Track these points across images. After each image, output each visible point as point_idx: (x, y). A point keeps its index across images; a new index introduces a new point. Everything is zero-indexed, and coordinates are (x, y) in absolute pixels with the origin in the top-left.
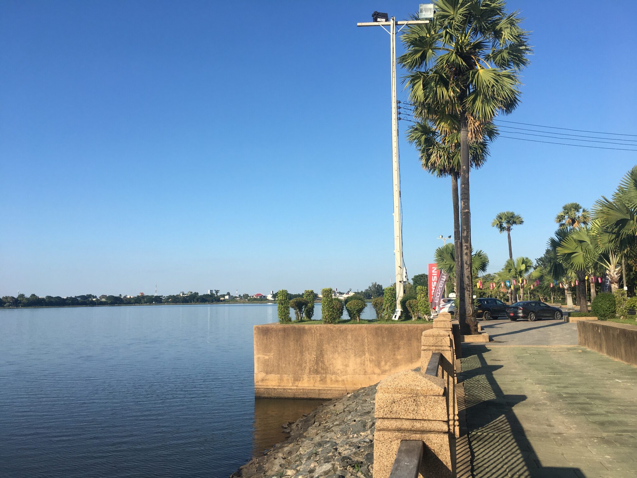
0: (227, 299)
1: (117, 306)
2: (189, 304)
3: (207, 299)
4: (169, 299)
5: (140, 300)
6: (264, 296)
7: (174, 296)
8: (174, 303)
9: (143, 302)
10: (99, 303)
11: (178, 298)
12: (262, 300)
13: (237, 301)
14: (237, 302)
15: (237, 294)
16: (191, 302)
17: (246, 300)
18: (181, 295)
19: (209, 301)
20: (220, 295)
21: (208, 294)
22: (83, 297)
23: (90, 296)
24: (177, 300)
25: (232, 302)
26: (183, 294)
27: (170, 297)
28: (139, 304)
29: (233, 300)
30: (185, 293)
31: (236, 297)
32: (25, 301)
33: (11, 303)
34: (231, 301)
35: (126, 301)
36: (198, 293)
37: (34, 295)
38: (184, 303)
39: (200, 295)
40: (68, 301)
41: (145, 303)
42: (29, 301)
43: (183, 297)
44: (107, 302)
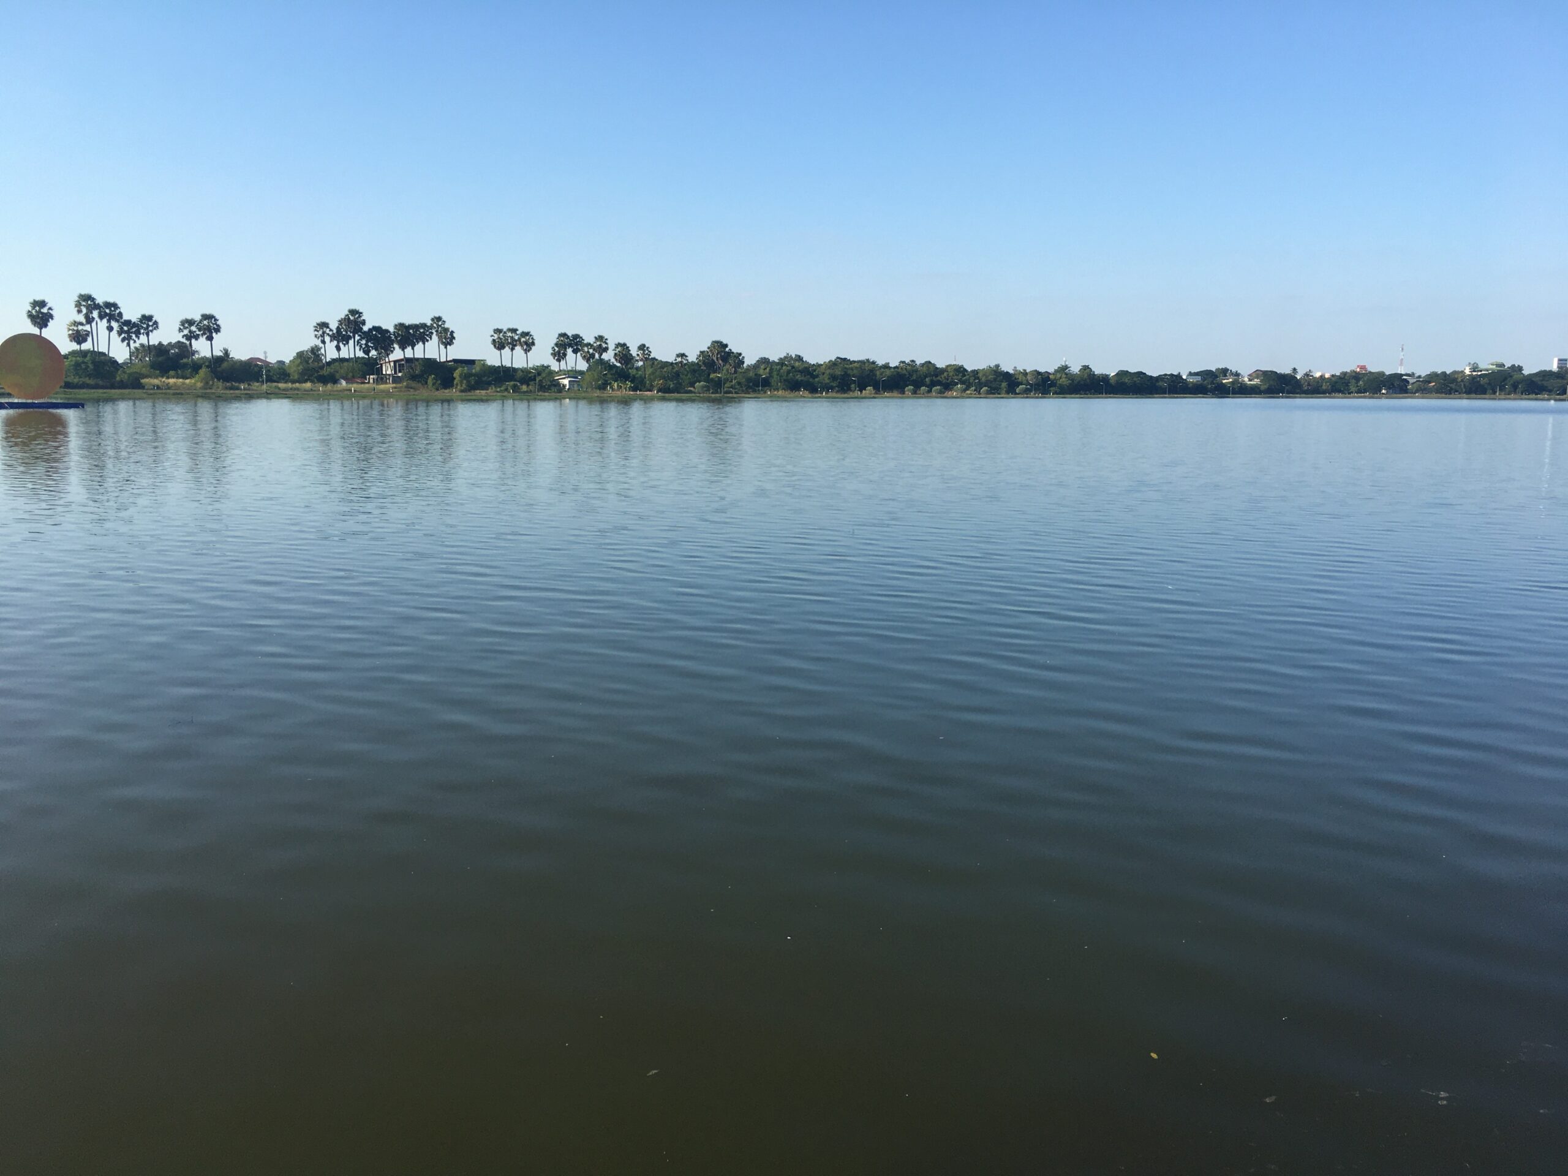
1: (1282, 397)
2: (1487, 396)
3: (1545, 383)
4: (1430, 382)
5: (1347, 384)
7: (1444, 373)
8: (1442, 393)
9: (1353, 389)
10: (1241, 390)
11: (1454, 380)
16: (1494, 393)
19: (1550, 391)
21: (1550, 371)
22: (1207, 374)
23: (1225, 372)
24: (1453, 386)
26: (1475, 368)
27: (1433, 376)
28: (1343, 393)
30: (1482, 366)
32: (1064, 381)
33: (1031, 385)
35: (1309, 385)
36: (1520, 369)
37: (1086, 368)
38: (1473, 396)
39: (1526, 372)
40: (1160, 383)
41: (1359, 392)
42: (1073, 380)
43: (1473, 378)
44: (1259, 388)
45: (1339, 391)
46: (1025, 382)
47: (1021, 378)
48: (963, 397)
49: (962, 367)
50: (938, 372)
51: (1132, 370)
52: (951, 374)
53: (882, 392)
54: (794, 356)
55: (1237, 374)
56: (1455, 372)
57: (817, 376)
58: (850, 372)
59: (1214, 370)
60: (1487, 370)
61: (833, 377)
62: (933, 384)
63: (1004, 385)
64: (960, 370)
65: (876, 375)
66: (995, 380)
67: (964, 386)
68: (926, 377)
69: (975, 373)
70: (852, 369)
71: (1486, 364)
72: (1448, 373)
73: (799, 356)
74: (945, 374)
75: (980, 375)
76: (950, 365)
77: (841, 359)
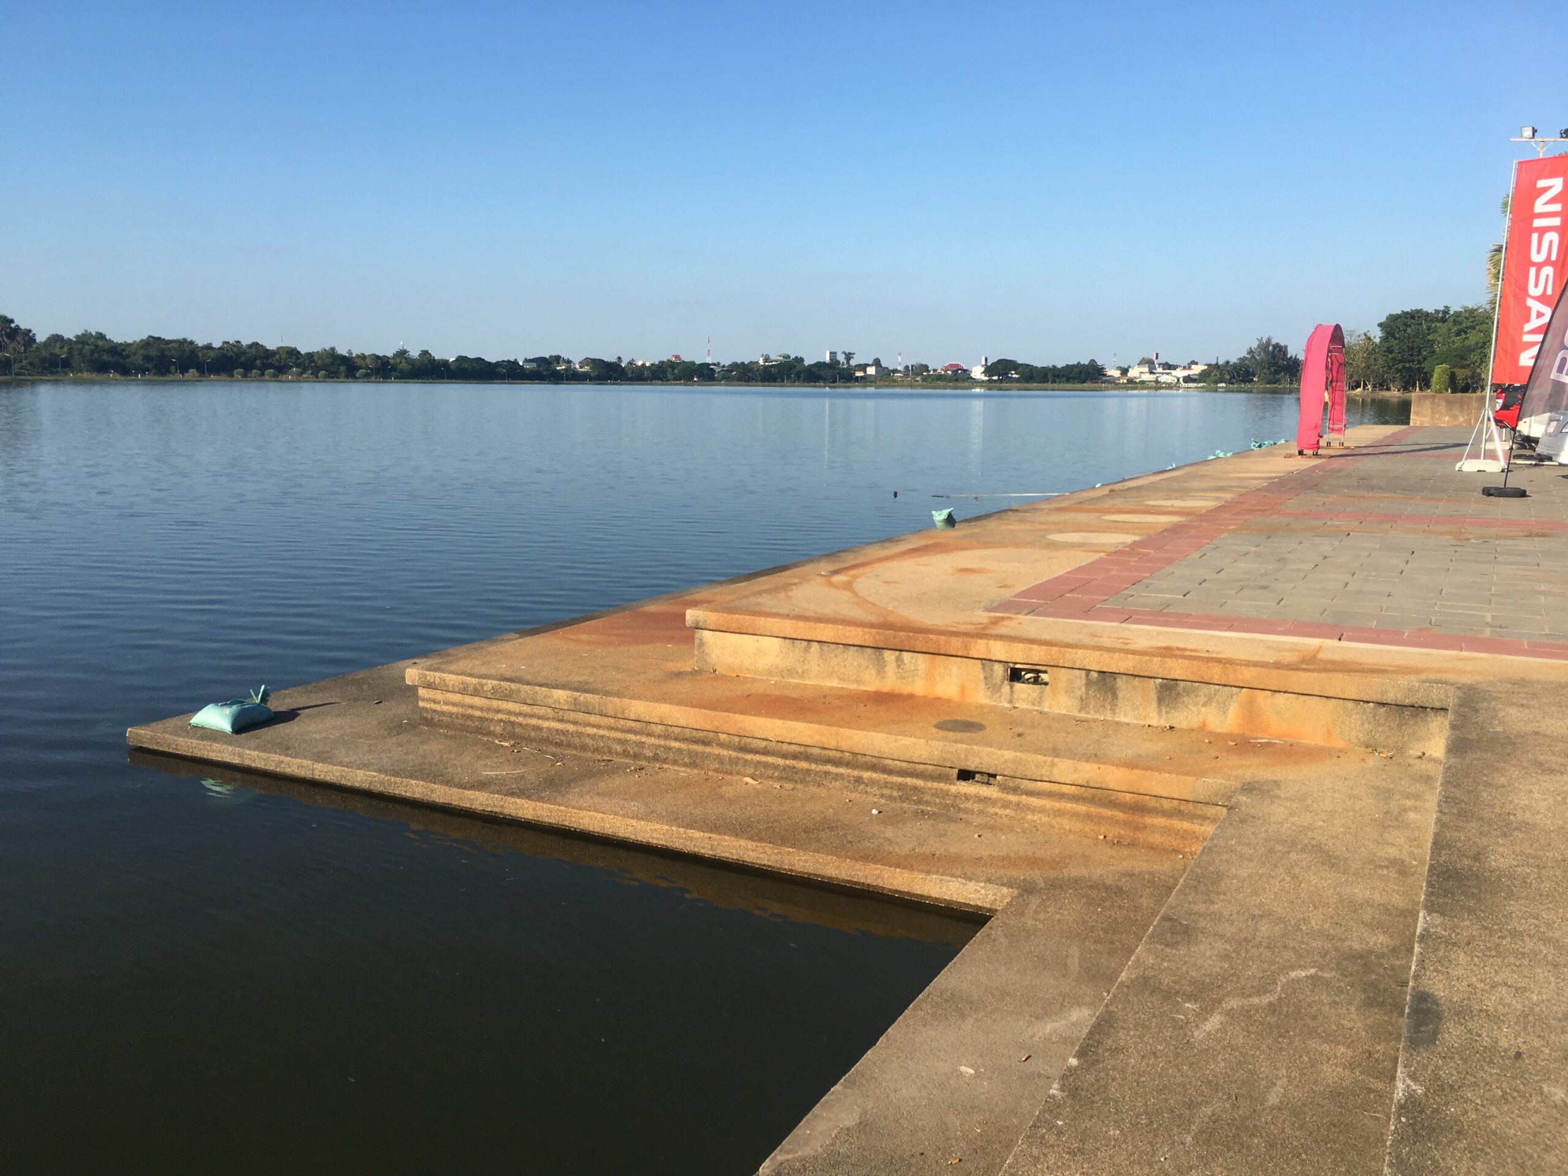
0: (871, 375)
1: (611, 384)
2: (777, 384)
3: (821, 373)
4: (732, 371)
5: (664, 372)
6: (965, 371)
7: (743, 363)
8: (741, 381)
9: (670, 377)
10: (573, 377)
11: (753, 370)
12: (957, 380)
13: (894, 381)
14: (894, 383)
15: (900, 364)
16: (783, 381)
17: (918, 379)
18: (761, 362)
19: (825, 380)
20: (856, 366)
21: (824, 363)
22: (541, 361)
23: (557, 359)
24: (750, 375)
25: (882, 383)
26: (767, 359)
27: (735, 366)
28: (662, 380)
29: (885, 376)
30: (772, 357)
31: (895, 371)
32: (404, 365)
33: (371, 369)
34: (880, 380)
35: (632, 373)
36: (802, 360)
37: (425, 353)
38: (767, 383)
39: (806, 363)
40: (499, 369)
41: (675, 379)
42: (413, 365)
43: (766, 367)
44: (589, 375)
45: (658, 379)
46: (364, 366)
47: (359, 362)
48: (299, 381)
49: (295, 350)
50: (268, 354)
51: (472, 356)
52: (283, 357)
53: (207, 374)
54: (94, 334)
55: (569, 362)
56: (751, 363)
57: (128, 356)
58: (166, 352)
59: (548, 357)
60: (776, 361)
61: (148, 358)
62: (264, 368)
63: (342, 369)
64: (293, 353)
65: (198, 357)
66: (332, 363)
67: (300, 370)
68: (256, 359)
69: (310, 356)
70: (169, 350)
71: (776, 356)
72: (746, 363)
73: (101, 334)
74: (277, 357)
75: (316, 358)
76: (282, 347)
77: (155, 338)
